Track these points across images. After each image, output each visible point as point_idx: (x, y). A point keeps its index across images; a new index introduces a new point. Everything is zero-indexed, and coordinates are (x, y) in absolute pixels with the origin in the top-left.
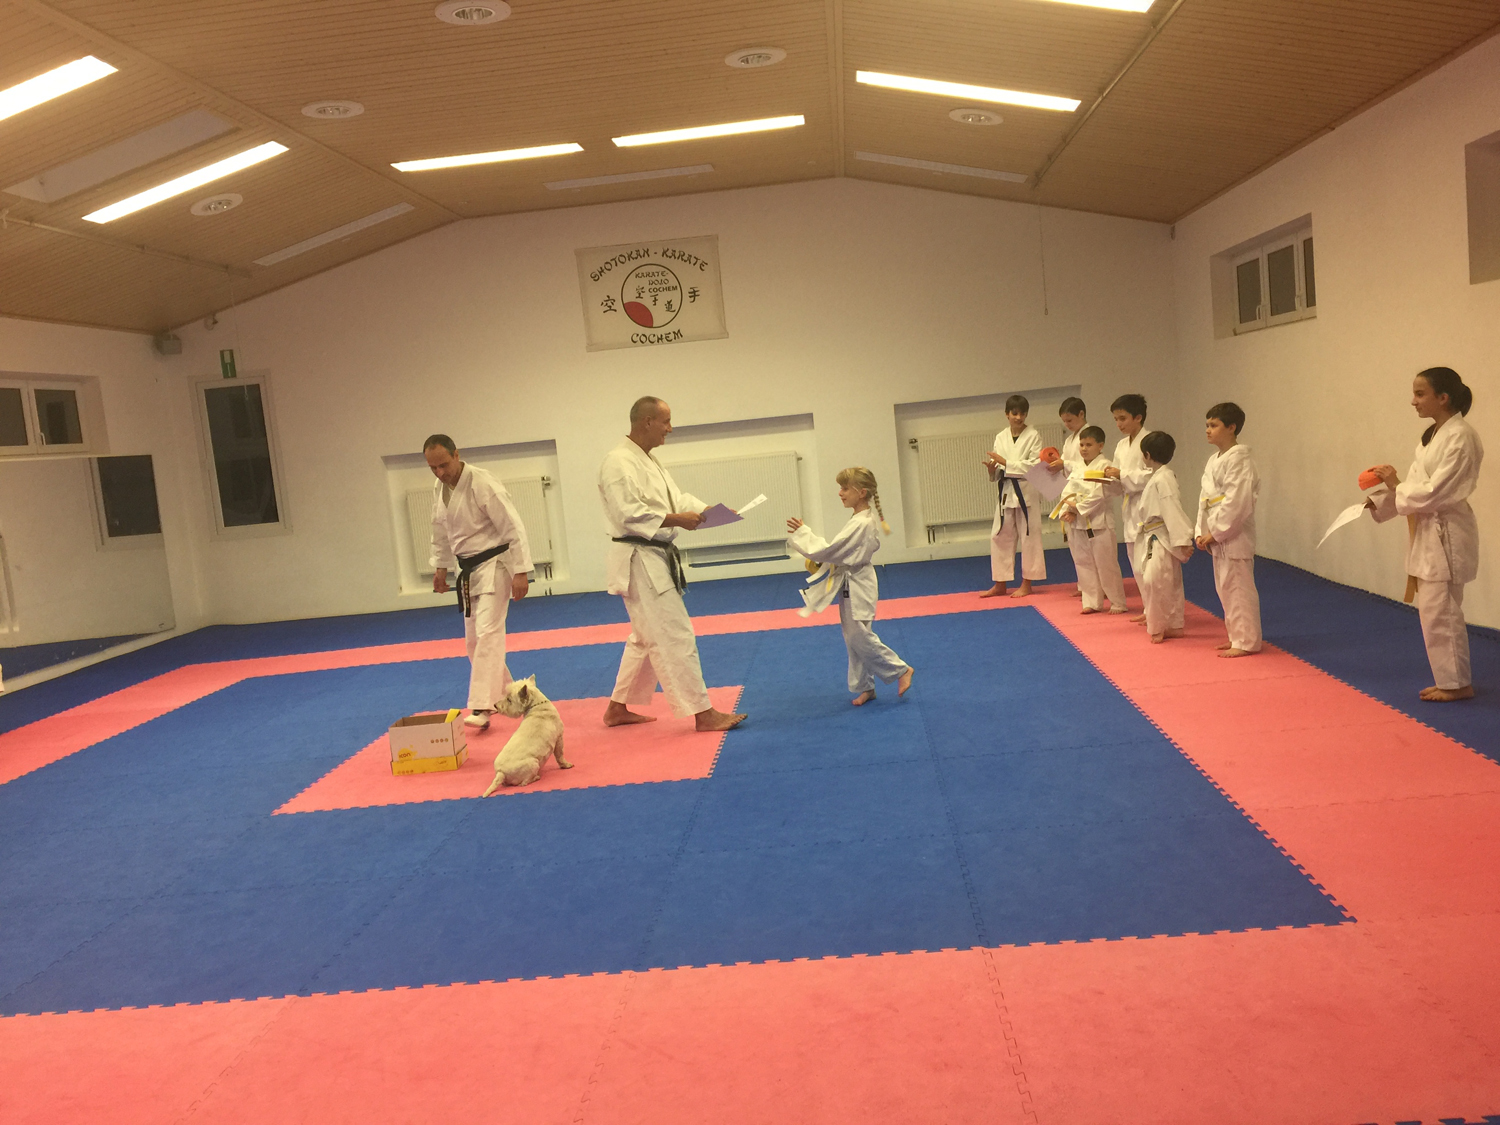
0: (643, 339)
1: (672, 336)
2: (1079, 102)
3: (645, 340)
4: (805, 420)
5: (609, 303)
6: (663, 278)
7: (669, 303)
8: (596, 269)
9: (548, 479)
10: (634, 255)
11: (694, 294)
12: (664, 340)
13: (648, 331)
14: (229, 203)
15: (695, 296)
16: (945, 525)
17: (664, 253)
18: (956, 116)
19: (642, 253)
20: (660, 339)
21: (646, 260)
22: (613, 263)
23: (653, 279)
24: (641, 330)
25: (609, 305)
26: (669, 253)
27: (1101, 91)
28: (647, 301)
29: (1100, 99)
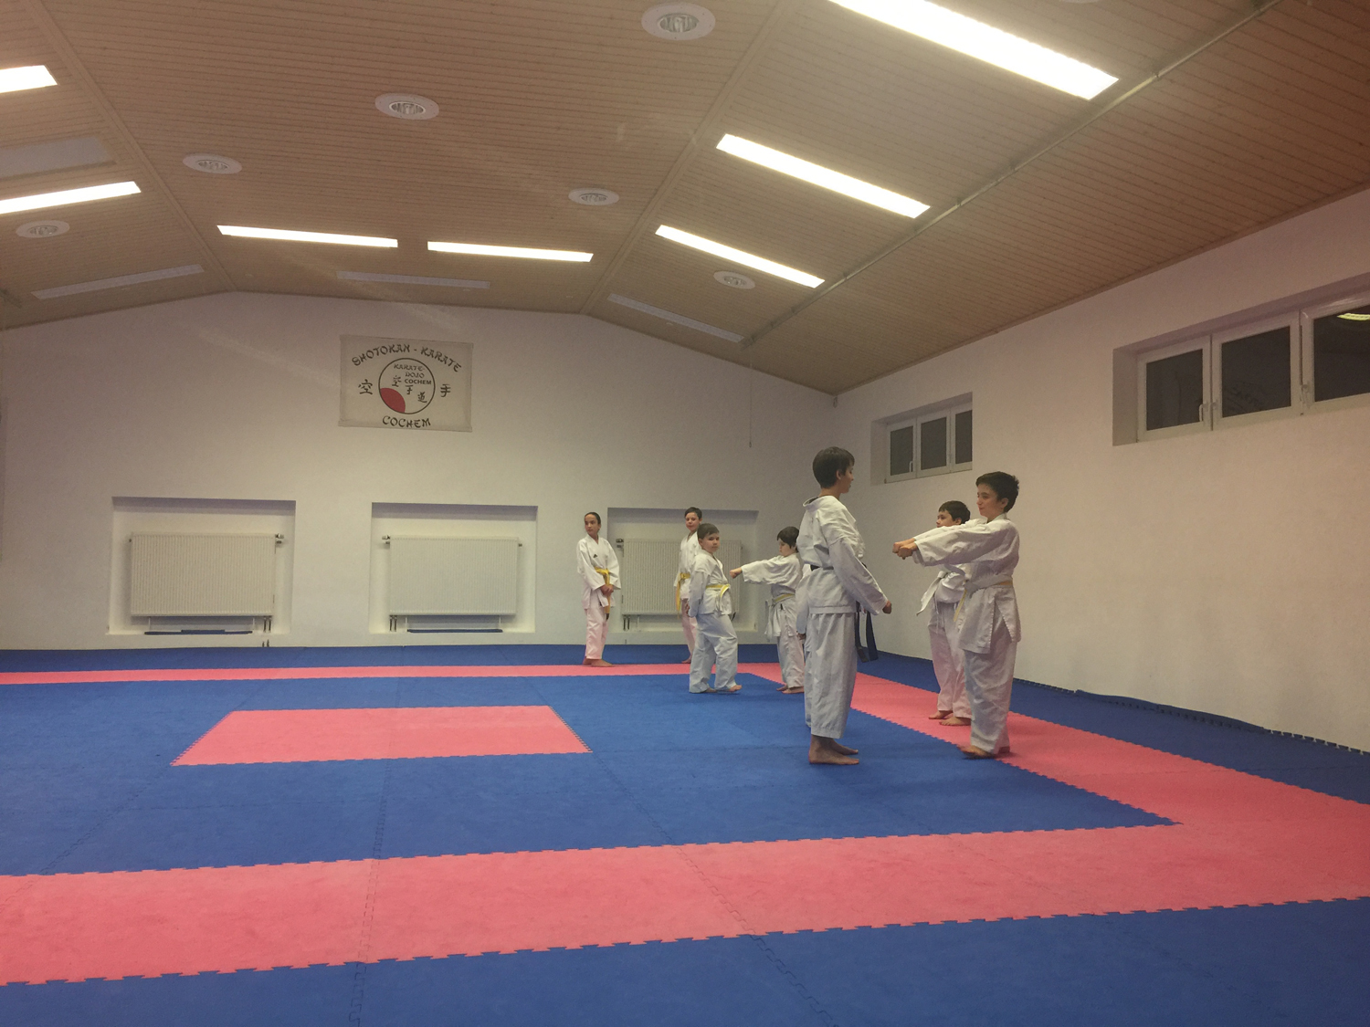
0: (394, 422)
1: (420, 423)
2: (823, 281)
3: (395, 423)
4: (530, 512)
5: (366, 386)
6: (420, 373)
7: (422, 394)
8: (358, 356)
9: (282, 537)
10: (395, 348)
11: (445, 390)
12: (413, 426)
13: (399, 416)
14: (55, 229)
15: (446, 392)
16: (638, 615)
17: (423, 351)
18: (719, 277)
19: (403, 348)
20: (409, 424)
21: (406, 354)
22: (375, 352)
23: (410, 371)
24: (393, 414)
25: (366, 387)
26: (427, 352)
27: (845, 275)
28: (401, 389)
29: (843, 280)
